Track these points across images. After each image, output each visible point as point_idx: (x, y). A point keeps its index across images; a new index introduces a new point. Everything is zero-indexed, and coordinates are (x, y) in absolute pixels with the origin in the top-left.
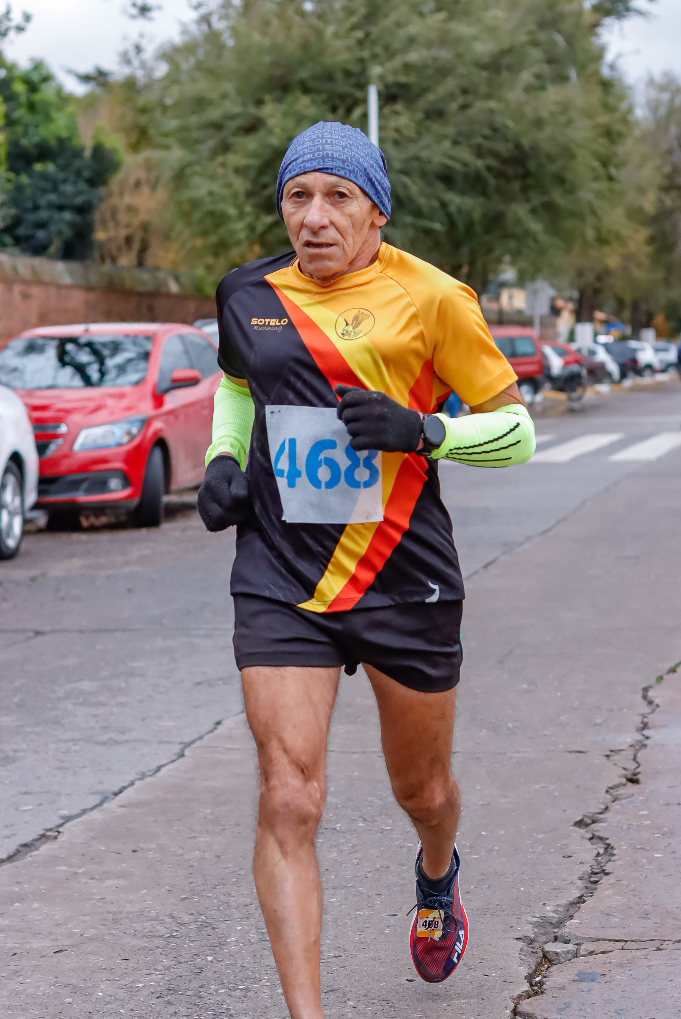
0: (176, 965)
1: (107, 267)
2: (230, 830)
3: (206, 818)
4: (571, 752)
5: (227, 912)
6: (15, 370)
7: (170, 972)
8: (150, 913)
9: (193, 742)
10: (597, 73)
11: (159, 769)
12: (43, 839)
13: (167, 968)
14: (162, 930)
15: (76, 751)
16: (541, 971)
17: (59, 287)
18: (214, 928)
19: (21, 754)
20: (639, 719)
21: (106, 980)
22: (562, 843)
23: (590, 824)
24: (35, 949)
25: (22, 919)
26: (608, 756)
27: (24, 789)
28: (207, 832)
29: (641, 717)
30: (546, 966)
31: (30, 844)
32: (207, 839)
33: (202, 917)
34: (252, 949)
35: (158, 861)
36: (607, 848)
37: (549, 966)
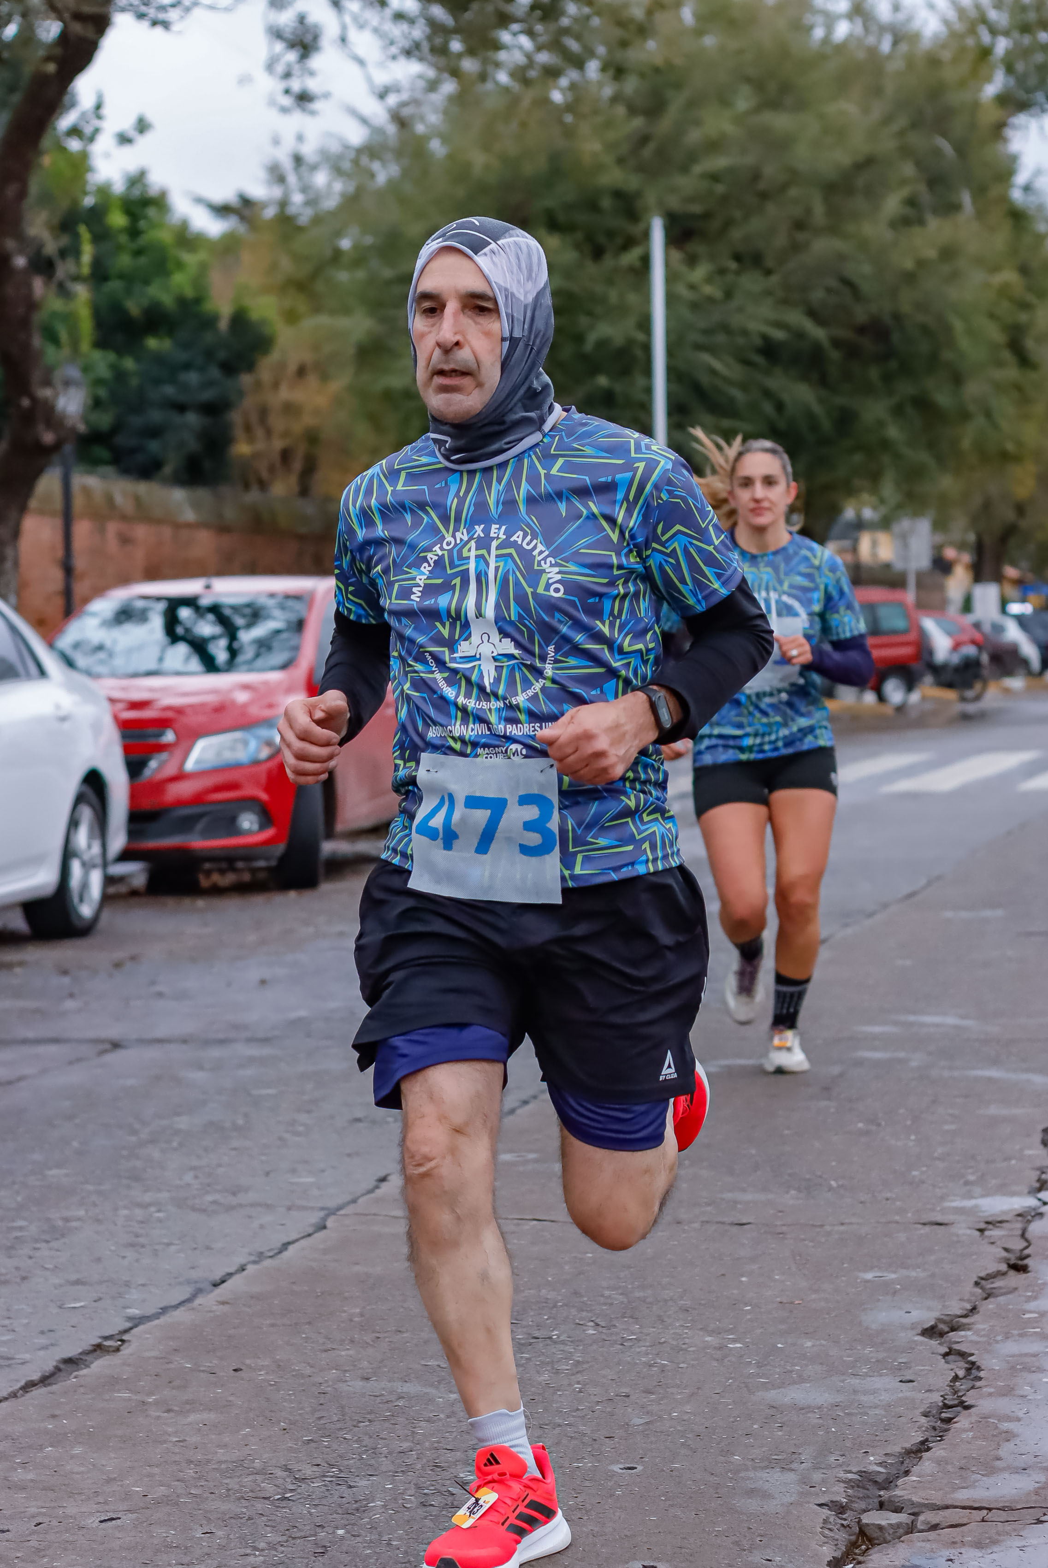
0: (287, 1541)
1: (253, 496)
2: (387, 1339)
3: (351, 1320)
4: (924, 1224)
5: (373, 1462)
6: (100, 648)
7: (277, 1552)
8: (254, 1462)
9: (340, 1208)
10: (1005, 199)
11: (285, 1246)
12: (98, 1352)
13: (272, 1546)
14: (269, 1488)
15: (160, 1220)
16: (856, 1554)
17: (178, 526)
18: (350, 1487)
19: (74, 1224)
20: (1034, 1175)
21: (176, 1564)
22: (901, 1360)
23: (948, 1332)
24: (71, 1517)
25: (55, 1471)
26: (981, 1231)
27: (74, 1277)
28: (352, 1341)
29: (1038, 1173)
30: (863, 1547)
31: (77, 1359)
32: (351, 1352)
33: (334, 1470)
34: (406, 1518)
35: (271, 1385)
36: (970, 1369)
37: (867, 1547)
